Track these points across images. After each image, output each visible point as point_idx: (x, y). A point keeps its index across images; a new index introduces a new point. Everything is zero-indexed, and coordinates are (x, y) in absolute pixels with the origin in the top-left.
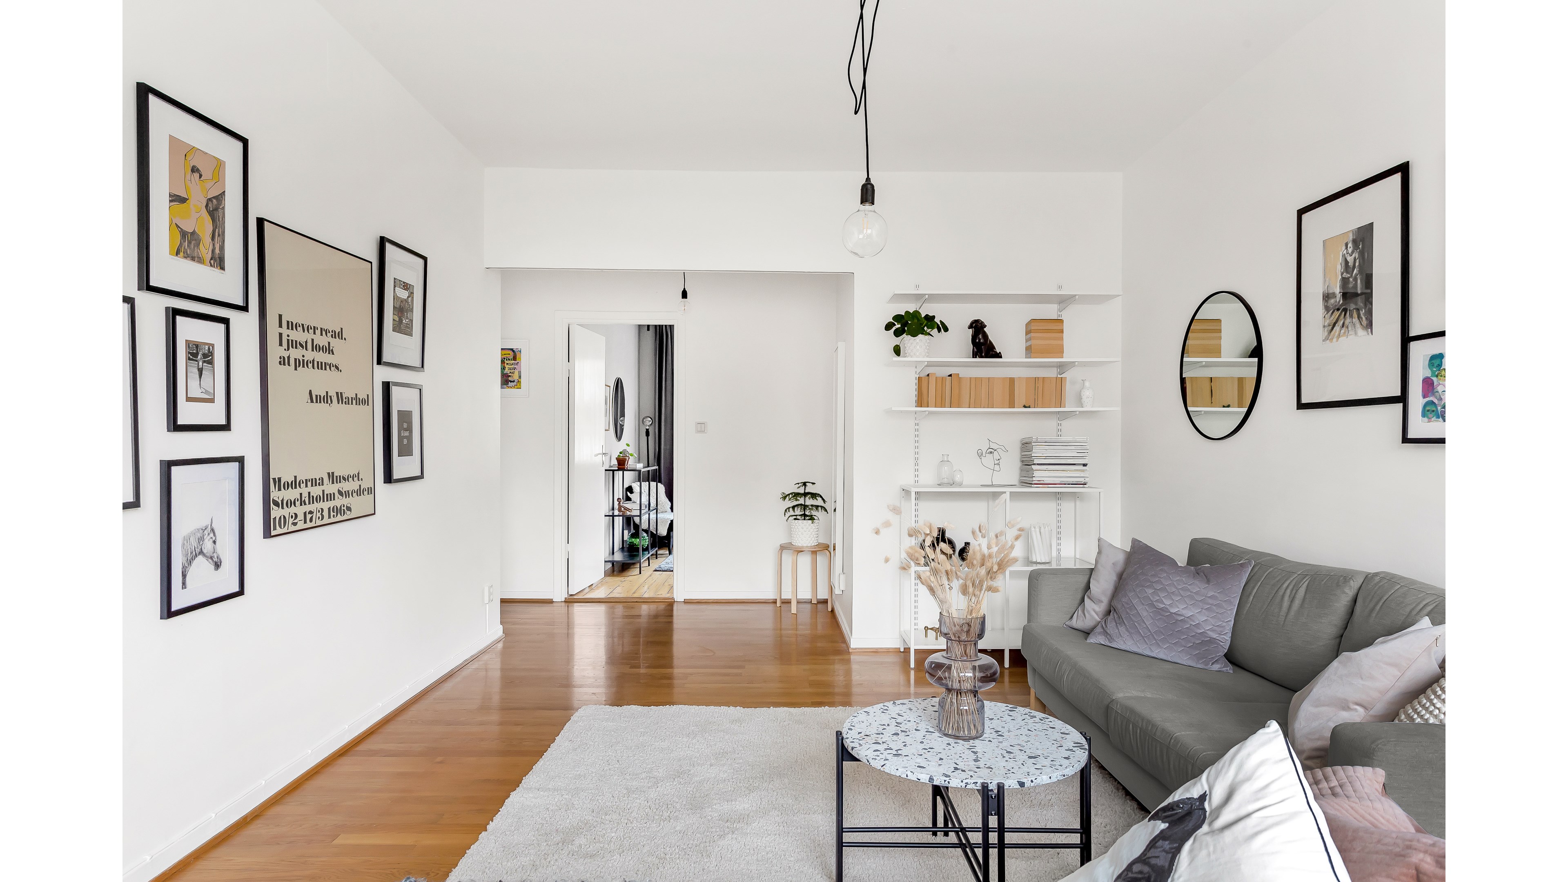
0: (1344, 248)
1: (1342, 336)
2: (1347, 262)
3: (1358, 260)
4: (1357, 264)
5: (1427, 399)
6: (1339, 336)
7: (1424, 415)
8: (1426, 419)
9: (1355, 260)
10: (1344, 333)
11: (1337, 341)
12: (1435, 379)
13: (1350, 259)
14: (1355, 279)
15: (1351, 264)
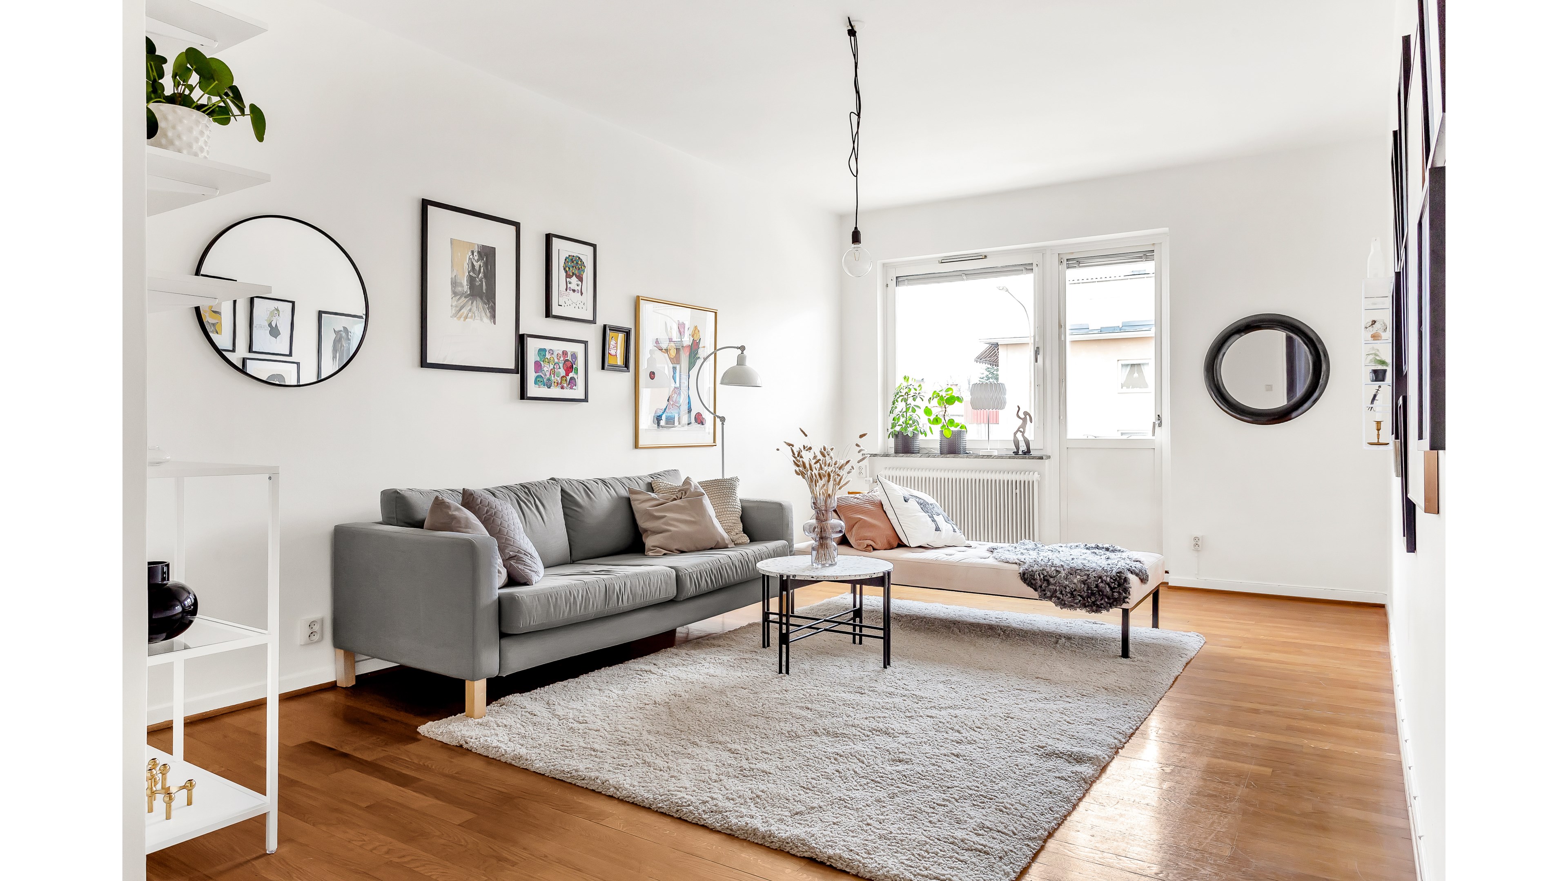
0: (470, 254)
1: (469, 318)
2: (473, 266)
3: (482, 268)
4: (482, 270)
5: (538, 374)
6: (466, 317)
7: (535, 383)
8: (537, 386)
9: (480, 266)
10: (472, 316)
11: (464, 320)
12: (542, 363)
13: (477, 265)
14: (481, 281)
15: (477, 268)
